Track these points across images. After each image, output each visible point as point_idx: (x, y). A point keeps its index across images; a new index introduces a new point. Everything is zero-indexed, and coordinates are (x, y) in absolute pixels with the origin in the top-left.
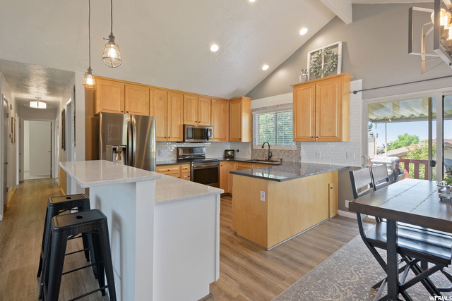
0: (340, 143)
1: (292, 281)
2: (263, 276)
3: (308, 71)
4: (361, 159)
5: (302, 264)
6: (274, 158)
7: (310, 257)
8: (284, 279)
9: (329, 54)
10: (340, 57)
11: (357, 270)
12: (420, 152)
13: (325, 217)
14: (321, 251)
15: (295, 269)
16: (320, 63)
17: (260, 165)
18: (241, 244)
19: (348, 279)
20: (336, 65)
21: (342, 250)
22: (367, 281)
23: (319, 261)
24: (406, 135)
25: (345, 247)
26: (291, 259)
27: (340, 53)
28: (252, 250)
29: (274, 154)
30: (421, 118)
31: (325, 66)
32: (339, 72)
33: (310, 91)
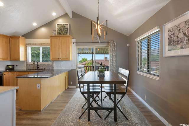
0: (69, 61)
1: (55, 118)
2: (41, 123)
3: (56, 31)
4: (75, 66)
5: (58, 110)
6: (40, 68)
7: (61, 106)
8: (51, 119)
9: (64, 26)
10: (68, 29)
11: (77, 104)
12: (88, 63)
13: (64, 89)
14: (65, 102)
15: (55, 114)
16: (61, 29)
17: (33, 72)
18: (26, 113)
19: (75, 108)
20: (67, 32)
21: (71, 99)
22: (80, 107)
23: (64, 107)
24: (84, 58)
25: (72, 98)
26: (53, 110)
27: (68, 27)
28: (33, 114)
29: (40, 66)
30: (90, 53)
31: (63, 31)
32: (68, 35)
33: (58, 40)
